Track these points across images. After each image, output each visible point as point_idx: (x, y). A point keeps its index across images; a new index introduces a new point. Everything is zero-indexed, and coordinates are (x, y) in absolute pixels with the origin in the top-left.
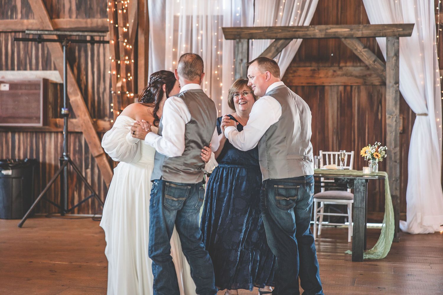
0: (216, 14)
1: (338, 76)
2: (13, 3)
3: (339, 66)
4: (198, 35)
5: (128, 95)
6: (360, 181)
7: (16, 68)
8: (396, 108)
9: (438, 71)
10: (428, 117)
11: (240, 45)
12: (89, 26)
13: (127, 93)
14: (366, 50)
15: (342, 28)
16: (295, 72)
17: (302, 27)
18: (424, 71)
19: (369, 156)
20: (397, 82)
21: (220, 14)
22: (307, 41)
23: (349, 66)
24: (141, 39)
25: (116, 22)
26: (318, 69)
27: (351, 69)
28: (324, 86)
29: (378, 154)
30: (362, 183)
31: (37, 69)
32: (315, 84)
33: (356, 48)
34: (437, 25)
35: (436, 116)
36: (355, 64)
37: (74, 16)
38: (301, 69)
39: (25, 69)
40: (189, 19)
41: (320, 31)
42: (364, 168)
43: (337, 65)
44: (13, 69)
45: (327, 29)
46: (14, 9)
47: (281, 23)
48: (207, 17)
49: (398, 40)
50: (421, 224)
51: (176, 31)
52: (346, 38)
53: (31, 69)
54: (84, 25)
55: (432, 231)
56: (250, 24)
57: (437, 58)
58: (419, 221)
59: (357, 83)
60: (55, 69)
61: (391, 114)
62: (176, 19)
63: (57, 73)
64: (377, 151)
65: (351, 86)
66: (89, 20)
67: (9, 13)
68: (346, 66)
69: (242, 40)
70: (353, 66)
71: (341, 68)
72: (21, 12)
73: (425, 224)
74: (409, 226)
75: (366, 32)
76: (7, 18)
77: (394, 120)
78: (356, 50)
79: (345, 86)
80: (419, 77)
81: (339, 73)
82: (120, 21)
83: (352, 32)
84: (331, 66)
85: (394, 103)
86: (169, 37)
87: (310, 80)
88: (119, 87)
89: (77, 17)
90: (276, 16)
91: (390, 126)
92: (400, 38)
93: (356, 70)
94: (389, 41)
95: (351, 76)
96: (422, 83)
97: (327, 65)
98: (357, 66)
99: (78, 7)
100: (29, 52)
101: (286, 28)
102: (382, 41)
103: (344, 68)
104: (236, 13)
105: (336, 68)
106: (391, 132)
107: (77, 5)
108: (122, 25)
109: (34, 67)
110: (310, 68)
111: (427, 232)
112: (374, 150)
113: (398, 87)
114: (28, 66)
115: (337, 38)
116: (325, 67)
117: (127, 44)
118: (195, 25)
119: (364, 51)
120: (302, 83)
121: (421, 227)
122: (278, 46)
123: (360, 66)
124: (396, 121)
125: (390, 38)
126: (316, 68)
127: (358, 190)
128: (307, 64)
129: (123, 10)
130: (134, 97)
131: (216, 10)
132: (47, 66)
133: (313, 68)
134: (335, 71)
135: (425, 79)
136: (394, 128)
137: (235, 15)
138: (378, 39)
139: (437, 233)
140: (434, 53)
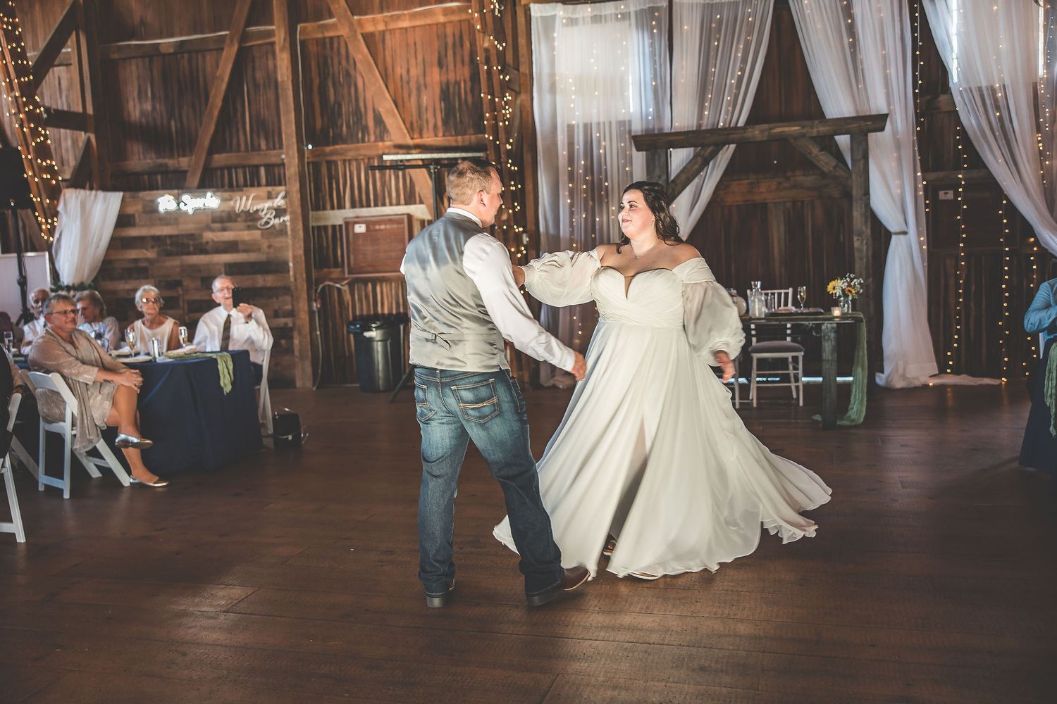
0: (621, 118)
1: (784, 189)
2: (364, 122)
3: (785, 176)
4: (599, 149)
5: (517, 230)
6: (829, 326)
7: (372, 204)
8: (866, 227)
9: (919, 174)
10: (907, 236)
11: (657, 157)
12: (460, 144)
13: (515, 227)
14: (823, 152)
15: (790, 126)
16: (727, 187)
17: (736, 128)
18: (901, 177)
19: (838, 292)
20: (867, 193)
21: (627, 119)
22: (742, 146)
23: (799, 176)
24: (527, 157)
25: (496, 138)
26: (758, 182)
27: (801, 179)
28: (766, 204)
29: (850, 289)
30: (833, 328)
31: (398, 204)
32: (754, 201)
33: (810, 151)
34: (916, 113)
35: (920, 234)
37: (441, 134)
38: (735, 183)
39: (384, 205)
40: (588, 128)
41: (762, 131)
42: (832, 308)
43: (782, 175)
44: (369, 206)
45: (771, 129)
46: (365, 129)
47: (706, 124)
48: (610, 123)
49: (866, 138)
50: (904, 377)
51: (571, 144)
52: (796, 139)
53: (391, 204)
54: (454, 144)
55: (917, 383)
56: (667, 129)
57: (918, 158)
58: (901, 371)
59: (810, 197)
60: (421, 202)
61: (860, 235)
62: (571, 129)
63: (422, 207)
64: (849, 285)
65: (803, 202)
66: (460, 138)
67: (360, 135)
68: (794, 176)
69: (659, 151)
70: (803, 175)
71: (787, 179)
72: (375, 133)
73: (908, 375)
74: (887, 379)
75: (823, 129)
76: (358, 142)
77: (865, 242)
78: (811, 153)
79: (794, 202)
80: (894, 184)
81: (786, 185)
82: (502, 135)
83: (805, 131)
84: (775, 177)
85: (863, 220)
86: (563, 153)
87: (750, 197)
88: (504, 221)
89: (444, 136)
90: (701, 116)
91: (860, 251)
92: (870, 135)
93: (809, 180)
94: (854, 139)
95: (802, 188)
96: (899, 191)
97: (768, 176)
98: (811, 175)
99: (445, 122)
100: (388, 183)
101: (714, 131)
102: (843, 140)
103: (792, 179)
104: (647, 115)
105: (781, 180)
106: (861, 259)
107: (443, 120)
108: (504, 141)
109: (394, 201)
110: (746, 182)
111: (912, 386)
112: (846, 284)
113: (869, 199)
114: (387, 201)
115: (783, 140)
116: (766, 178)
117: (512, 165)
118: (596, 135)
120: (737, 201)
121: (904, 380)
122: (706, 154)
123: (816, 174)
124: (866, 244)
125: (855, 136)
126: (755, 181)
127: (827, 337)
128: (743, 177)
129: (504, 122)
130: (523, 232)
131: (622, 114)
132: (411, 199)
133: (750, 181)
134: (779, 183)
135: (902, 187)
136: (865, 253)
137: (647, 119)
138: (837, 138)
139: (926, 386)
140: (914, 150)
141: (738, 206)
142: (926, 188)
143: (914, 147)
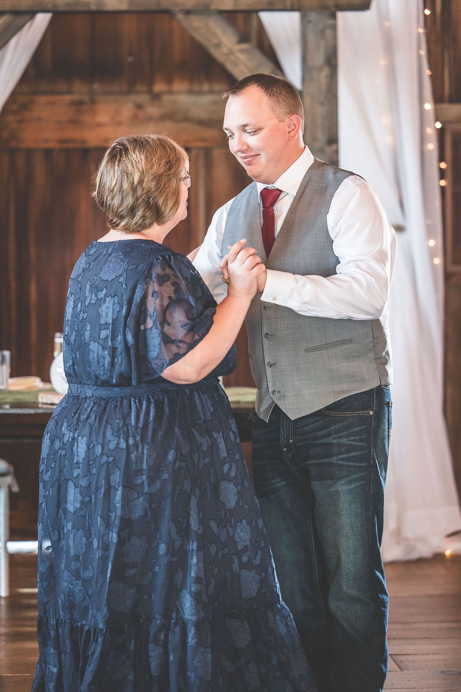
1: (149, 119)
3: (150, 92)
9: (428, 106)
10: (407, 235)
14: (244, 46)
16: (24, 107)
20: (333, 139)
23: (179, 93)
26: (93, 102)
27: (185, 100)
32: (84, 142)
33: (216, 41)
35: (429, 233)
36: (196, 87)
38: (42, 99)
43: (144, 88)
49: (332, 22)
52: (188, 12)
55: (424, 551)
57: (427, 72)
59: (204, 140)
68: (170, 92)
70: (190, 92)
71: (156, 97)
73: (408, 533)
78: (218, 46)
81: (153, 110)
84: (128, 93)
87: (70, 133)
92: (341, 15)
94: (309, 22)
95: (187, 119)
96: (389, 140)
97: (115, 88)
98: (200, 93)
102: (279, 23)
103: (166, 98)
105: (143, 98)
110: (67, 98)
111: (414, 556)
113: (337, 152)
116: (111, 93)
119: (242, 51)
120: (46, 141)
121: (398, 543)
123: (211, 92)
125: (313, 16)
126: (86, 98)
128: (61, 86)
133: (76, 97)
134: (139, 107)
135: (396, 132)
138: (265, 17)
139: (438, 557)
140: (419, 57)
141: (48, 152)
142: (441, 133)
143: (419, 48)
